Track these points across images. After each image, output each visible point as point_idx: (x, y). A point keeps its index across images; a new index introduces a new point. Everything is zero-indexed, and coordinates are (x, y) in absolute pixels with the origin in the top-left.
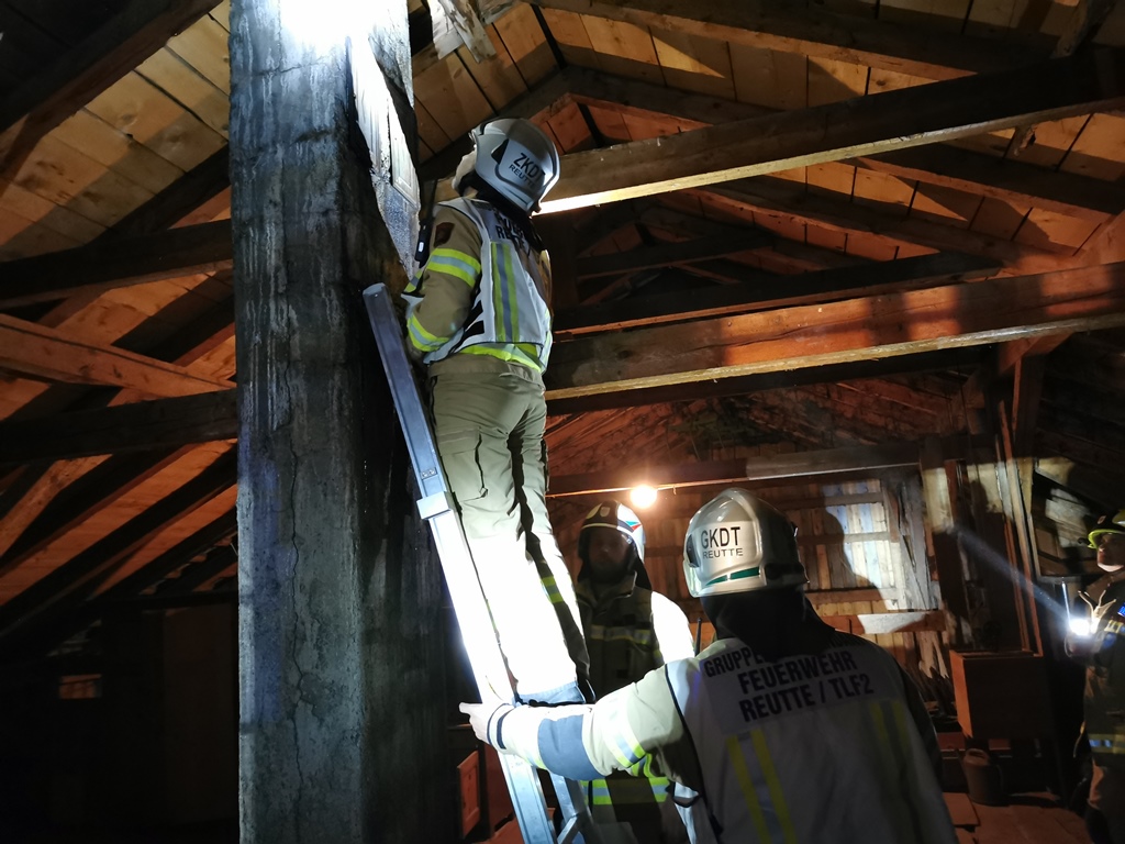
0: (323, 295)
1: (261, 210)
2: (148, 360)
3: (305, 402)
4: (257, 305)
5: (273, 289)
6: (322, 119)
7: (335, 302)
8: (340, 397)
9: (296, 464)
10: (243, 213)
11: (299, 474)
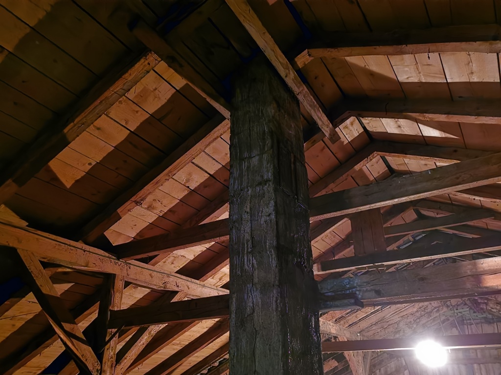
0: (268, 252)
1: (241, 216)
2: (189, 279)
3: (260, 303)
4: (239, 257)
5: (246, 250)
6: (268, 176)
7: (274, 256)
8: (276, 301)
9: (256, 334)
10: (234, 217)
11: (257, 339)
